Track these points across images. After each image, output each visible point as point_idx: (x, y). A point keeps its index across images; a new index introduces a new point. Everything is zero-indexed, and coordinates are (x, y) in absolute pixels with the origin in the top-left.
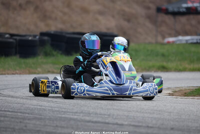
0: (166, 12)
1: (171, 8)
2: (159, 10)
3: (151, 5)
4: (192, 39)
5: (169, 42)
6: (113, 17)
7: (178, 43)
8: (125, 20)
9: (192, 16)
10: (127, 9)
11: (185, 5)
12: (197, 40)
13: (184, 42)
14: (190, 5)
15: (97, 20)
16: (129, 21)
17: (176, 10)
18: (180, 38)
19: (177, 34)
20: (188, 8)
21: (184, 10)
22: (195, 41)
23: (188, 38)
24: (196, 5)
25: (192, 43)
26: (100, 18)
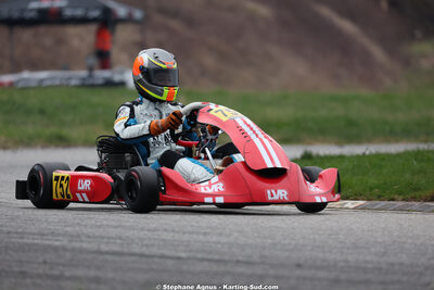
4: (52, 78)
7: (20, 85)
9: (42, 29)
11: (34, 5)
12: (62, 79)
13: (34, 84)
17: (16, 15)
18: (26, 75)
19: (16, 69)
20: (40, 11)
21: (32, 15)
22: (57, 82)
23: (43, 75)
24: (59, 3)
25: (52, 87)
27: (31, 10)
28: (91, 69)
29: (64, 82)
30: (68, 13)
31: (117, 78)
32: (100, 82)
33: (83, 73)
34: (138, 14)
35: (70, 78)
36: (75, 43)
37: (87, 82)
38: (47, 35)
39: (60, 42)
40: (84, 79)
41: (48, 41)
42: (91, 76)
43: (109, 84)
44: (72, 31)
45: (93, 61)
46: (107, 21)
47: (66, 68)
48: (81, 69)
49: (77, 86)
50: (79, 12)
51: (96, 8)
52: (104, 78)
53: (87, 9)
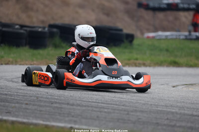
0: (147, 7)
1: (151, 4)
2: (140, 5)
4: (172, 35)
5: (148, 37)
6: (93, 10)
7: (158, 38)
8: (104, 14)
9: (169, 13)
10: (107, 4)
11: (165, 2)
12: (176, 36)
13: (164, 37)
15: (77, 12)
16: (108, 15)
17: (157, 5)
18: (160, 33)
19: (156, 30)
20: (168, 5)
21: (165, 6)
22: (175, 37)
23: (168, 33)
24: (177, 1)
25: (172, 39)
26: (80, 11)
27: (164, 4)
28: (190, 32)
29: (178, 37)
30: (181, 6)
32: (194, 37)
33: (187, 33)
35: (180, 35)
36: (184, 19)
37: (189, 37)
38: (171, 15)
39: (176, 19)
40: (186, 36)
41: (171, 18)
42: (190, 35)
43: (198, 38)
44: (182, 14)
45: (191, 28)
47: (179, 31)
48: (186, 31)
49: (183, 39)
50: (186, 6)
51: (193, 4)
52: (196, 36)
53: (189, 4)
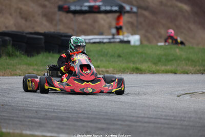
1: (73, 8)
2: (61, 8)
3: (47, 3)
4: (95, 39)
6: (11, 15)
8: (22, 18)
10: (24, 8)
11: (87, 4)
12: (100, 39)
14: (92, 4)
16: (26, 19)
17: (78, 8)
20: (90, 7)
21: (86, 8)
22: (98, 40)
24: (98, 4)
27: (86, 6)
28: (113, 35)
29: (101, 40)
30: (103, 8)
31: (126, 39)
32: (118, 40)
33: (110, 37)
34: (135, 9)
35: (103, 39)
37: (112, 40)
40: (109, 39)
42: (113, 38)
43: (122, 42)
45: (114, 31)
46: (121, 11)
47: (102, 34)
50: (108, 8)
51: (116, 6)
52: (120, 39)
53: (111, 7)
